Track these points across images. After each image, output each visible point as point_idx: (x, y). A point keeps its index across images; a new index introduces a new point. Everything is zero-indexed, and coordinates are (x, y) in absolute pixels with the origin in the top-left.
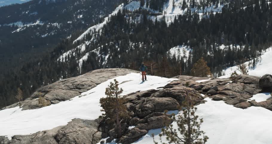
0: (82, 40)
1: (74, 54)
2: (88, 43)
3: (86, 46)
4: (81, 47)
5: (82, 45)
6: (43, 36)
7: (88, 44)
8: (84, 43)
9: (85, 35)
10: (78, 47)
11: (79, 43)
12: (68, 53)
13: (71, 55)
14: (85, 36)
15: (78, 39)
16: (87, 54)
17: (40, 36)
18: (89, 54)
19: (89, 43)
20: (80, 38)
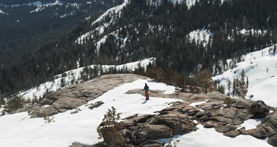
0: (101, 22)
1: (92, 36)
2: (106, 25)
3: (105, 28)
4: (100, 29)
5: (101, 27)
6: (62, 17)
7: (106, 27)
8: (103, 25)
9: (104, 16)
10: (97, 29)
11: (98, 25)
12: (86, 35)
13: (89, 37)
14: (104, 18)
15: (97, 21)
16: (106, 37)
17: (59, 16)
18: (108, 37)
19: (108, 25)
20: (99, 20)
